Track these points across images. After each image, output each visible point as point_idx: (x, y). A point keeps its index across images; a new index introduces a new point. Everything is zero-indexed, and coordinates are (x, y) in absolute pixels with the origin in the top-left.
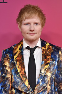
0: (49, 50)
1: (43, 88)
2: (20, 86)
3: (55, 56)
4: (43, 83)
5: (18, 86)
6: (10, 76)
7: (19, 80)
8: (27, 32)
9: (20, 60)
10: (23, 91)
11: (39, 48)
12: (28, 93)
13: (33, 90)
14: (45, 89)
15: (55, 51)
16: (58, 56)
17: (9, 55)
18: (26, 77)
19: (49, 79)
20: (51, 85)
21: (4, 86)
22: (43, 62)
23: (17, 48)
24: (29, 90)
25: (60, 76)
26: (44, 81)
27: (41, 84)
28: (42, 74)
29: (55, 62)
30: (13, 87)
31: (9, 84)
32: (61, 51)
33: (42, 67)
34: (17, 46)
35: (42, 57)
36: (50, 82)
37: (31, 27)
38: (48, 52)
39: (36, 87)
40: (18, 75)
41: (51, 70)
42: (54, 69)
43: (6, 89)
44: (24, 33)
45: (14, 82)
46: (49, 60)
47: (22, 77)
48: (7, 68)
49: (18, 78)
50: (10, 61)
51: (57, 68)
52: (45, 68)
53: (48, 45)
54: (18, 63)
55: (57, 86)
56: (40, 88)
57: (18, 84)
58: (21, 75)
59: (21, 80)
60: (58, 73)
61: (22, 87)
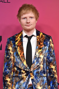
0: (42, 38)
1: (37, 67)
2: (20, 65)
3: (47, 43)
4: (37, 63)
5: (18, 65)
6: (13, 58)
7: (19, 60)
8: (24, 24)
9: (20, 45)
10: (22, 69)
11: (35, 36)
12: (26, 70)
13: (30, 68)
14: (39, 67)
15: (47, 39)
16: (49, 43)
17: (12, 42)
18: (25, 59)
19: (41, 60)
20: (43, 64)
21: (8, 65)
22: (38, 47)
23: (18, 36)
24: (27, 68)
25: (50, 58)
26: (38, 61)
27: (36, 63)
28: (37, 56)
29: (47, 47)
30: (15, 66)
31: (12, 63)
32: (51, 39)
33: (36, 51)
34: (18, 35)
35: (37, 43)
36: (42, 62)
37: (27, 20)
38: (41, 40)
39: (32, 66)
40: (18, 57)
41: (44, 53)
42: (45, 52)
43: (9, 67)
44: (23, 25)
45: (16, 62)
46: (42, 45)
47: (21, 58)
48: (10, 52)
49: (19, 59)
50: (13, 46)
51: (48, 51)
52: (39, 52)
53: (41, 34)
54: (19, 47)
55: (48, 65)
56: (35, 66)
57: (18, 63)
58: (21, 57)
59: (21, 60)
60: (49, 55)
61: (21, 66)
